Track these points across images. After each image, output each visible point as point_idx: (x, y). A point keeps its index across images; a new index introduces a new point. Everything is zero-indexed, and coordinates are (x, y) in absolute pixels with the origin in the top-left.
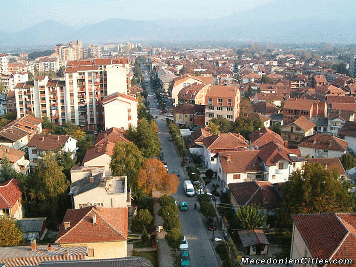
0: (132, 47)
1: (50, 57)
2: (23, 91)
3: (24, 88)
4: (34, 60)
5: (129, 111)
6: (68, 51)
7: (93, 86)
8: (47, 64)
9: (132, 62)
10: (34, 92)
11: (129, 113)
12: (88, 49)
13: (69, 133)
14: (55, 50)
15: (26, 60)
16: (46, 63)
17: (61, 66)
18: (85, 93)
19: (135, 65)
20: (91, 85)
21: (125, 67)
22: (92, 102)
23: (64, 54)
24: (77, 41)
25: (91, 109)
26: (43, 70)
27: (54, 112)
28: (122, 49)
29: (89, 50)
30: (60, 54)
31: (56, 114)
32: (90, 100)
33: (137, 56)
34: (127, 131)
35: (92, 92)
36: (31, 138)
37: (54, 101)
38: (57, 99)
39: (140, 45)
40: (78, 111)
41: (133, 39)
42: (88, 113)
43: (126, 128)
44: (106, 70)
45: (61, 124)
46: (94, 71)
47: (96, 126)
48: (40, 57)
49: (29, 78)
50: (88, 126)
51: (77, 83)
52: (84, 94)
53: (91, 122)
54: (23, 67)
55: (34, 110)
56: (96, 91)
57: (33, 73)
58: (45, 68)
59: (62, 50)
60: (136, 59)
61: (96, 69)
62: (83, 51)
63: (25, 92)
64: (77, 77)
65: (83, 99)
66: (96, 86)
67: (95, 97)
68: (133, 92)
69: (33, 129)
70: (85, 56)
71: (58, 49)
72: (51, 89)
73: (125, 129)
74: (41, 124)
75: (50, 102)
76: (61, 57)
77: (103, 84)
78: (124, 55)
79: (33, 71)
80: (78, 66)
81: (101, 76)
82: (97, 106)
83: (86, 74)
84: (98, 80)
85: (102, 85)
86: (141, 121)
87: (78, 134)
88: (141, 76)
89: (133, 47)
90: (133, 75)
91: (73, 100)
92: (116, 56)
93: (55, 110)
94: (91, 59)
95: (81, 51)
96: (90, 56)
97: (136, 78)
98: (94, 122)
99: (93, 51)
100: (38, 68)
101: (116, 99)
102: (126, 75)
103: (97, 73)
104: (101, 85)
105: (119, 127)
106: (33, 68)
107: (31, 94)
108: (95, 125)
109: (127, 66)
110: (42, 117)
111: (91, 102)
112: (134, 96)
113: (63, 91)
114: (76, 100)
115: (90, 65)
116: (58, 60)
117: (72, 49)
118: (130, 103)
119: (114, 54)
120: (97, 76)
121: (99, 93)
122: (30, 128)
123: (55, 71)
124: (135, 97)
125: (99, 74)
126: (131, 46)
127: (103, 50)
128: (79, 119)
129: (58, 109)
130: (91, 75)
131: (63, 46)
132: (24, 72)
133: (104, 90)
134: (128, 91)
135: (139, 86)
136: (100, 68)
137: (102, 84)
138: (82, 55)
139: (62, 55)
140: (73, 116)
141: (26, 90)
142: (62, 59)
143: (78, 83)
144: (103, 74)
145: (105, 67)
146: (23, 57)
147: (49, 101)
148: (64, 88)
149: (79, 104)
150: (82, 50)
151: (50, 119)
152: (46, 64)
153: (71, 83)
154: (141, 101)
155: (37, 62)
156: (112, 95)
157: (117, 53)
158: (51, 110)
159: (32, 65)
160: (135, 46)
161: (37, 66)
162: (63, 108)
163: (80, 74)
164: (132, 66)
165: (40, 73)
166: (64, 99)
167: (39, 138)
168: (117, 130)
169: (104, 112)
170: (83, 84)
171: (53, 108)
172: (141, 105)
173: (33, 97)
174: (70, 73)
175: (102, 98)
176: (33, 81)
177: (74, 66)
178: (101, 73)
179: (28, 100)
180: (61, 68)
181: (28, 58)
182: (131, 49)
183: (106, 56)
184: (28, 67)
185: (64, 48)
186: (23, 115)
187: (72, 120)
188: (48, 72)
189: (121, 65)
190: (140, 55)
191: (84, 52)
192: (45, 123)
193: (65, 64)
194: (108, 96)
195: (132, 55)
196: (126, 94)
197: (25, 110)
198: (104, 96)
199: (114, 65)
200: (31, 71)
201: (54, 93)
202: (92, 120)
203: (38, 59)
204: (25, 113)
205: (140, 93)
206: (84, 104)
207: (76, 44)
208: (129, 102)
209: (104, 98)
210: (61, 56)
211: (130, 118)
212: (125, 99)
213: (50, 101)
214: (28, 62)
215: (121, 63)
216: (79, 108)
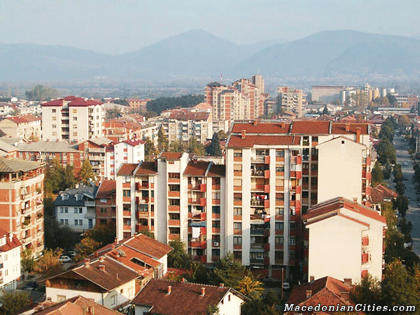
0: (375, 97)
1: (193, 111)
2: (133, 181)
3: (136, 176)
4: (159, 115)
5: (365, 241)
6: (233, 98)
7: (286, 182)
8: (186, 126)
9: (374, 130)
10: (155, 185)
11: (364, 247)
12: (277, 95)
13: (227, 281)
14: (205, 95)
15: (141, 113)
16: (184, 123)
17: (217, 132)
18: (268, 194)
19: (380, 136)
20: (282, 178)
21: (361, 142)
22: (283, 217)
23: (223, 105)
24: (254, 77)
25: (279, 231)
26: (178, 137)
27: (196, 232)
28: (351, 100)
29: (279, 99)
30: (214, 104)
31: (200, 237)
32: (278, 210)
33: (385, 117)
34: (358, 288)
35: (283, 194)
36: (142, 287)
37: (199, 208)
38: (205, 204)
39: (393, 91)
40: (250, 235)
41: (377, 76)
42: (272, 240)
43: (357, 280)
44: (317, 147)
45: (209, 260)
46: (291, 147)
47: (287, 271)
48: (172, 109)
49: (146, 153)
50: (270, 270)
51: (251, 173)
52: (266, 197)
53: (276, 261)
54: (135, 129)
55: (153, 223)
56: (292, 193)
57: (156, 144)
58: (181, 134)
59: (219, 95)
60: (385, 123)
61: (295, 144)
62: (267, 100)
63: (137, 185)
64: (252, 158)
65: (263, 208)
66: (292, 180)
67: (289, 205)
68: (375, 199)
69: (149, 267)
70: (271, 111)
71: (211, 94)
72: (193, 182)
73: (353, 283)
74: (166, 256)
75: (190, 210)
76: (217, 112)
77: (310, 176)
78: (355, 112)
79: (156, 138)
80: (257, 134)
81: (306, 158)
82: (292, 226)
83: (273, 154)
84: (298, 168)
85: (305, 180)
86: (390, 266)
87: (246, 286)
88: (393, 162)
89: (377, 95)
90: (376, 160)
91: (241, 208)
92: (338, 114)
93: (199, 229)
94: (284, 121)
95: (261, 101)
96: (280, 111)
97: (382, 168)
98: (282, 262)
99: (289, 100)
100: (166, 134)
101: (336, 214)
102: (361, 160)
103: (295, 153)
104: (303, 178)
105: (341, 278)
106: (157, 132)
107: (150, 190)
108: (285, 267)
109: (366, 139)
110: (168, 240)
111: (280, 216)
112: (377, 207)
113: (219, 189)
114: (247, 210)
115: (282, 135)
116: (210, 118)
117: (240, 94)
118: (368, 225)
119: (333, 109)
120: (296, 160)
121: (298, 197)
122: (143, 264)
123: (203, 141)
124: (379, 210)
125: (301, 154)
126: (373, 92)
127: (309, 101)
128: (251, 253)
129: (205, 227)
130: (284, 156)
131: (222, 88)
132: (137, 140)
133: (310, 190)
134: (364, 197)
135: (388, 186)
136: (304, 142)
137: (307, 178)
138: (263, 110)
139: (219, 107)
140: (238, 245)
141: (140, 181)
142: (219, 115)
143: (253, 171)
144: (310, 156)
145: (315, 139)
146: (135, 107)
147: (187, 209)
148: (222, 180)
149: (251, 219)
150: (264, 99)
151: (186, 248)
152: (184, 126)
153: (238, 172)
154: (393, 221)
155: (166, 120)
156: (327, 203)
157: (339, 108)
158: (190, 228)
159: (155, 125)
160: (381, 92)
161: (165, 128)
162: (216, 225)
163: (259, 152)
164: (375, 140)
165: (170, 143)
166: (221, 206)
167: (160, 287)
168: (335, 283)
169: (308, 240)
170: (263, 175)
171: (194, 223)
172: (391, 230)
173: (153, 195)
174: (238, 149)
175: (305, 209)
176: (156, 161)
177: (246, 134)
178: (306, 151)
179: (142, 202)
180: (215, 135)
181: (145, 111)
182: (373, 100)
183: (315, 113)
184: (145, 130)
185: (224, 92)
186: (130, 233)
187: (234, 252)
188: (187, 141)
189: (352, 137)
190: (393, 115)
191: (269, 102)
192: (174, 255)
193: (226, 127)
194: (319, 206)
195: (376, 113)
196: (359, 201)
197: (133, 223)
198: (309, 205)
199: (336, 136)
200: (151, 139)
201: (200, 191)
202: (279, 255)
203: (167, 114)
204: (133, 231)
205: (390, 201)
206: (263, 219)
207: (251, 83)
208: (365, 221)
209: (309, 209)
210: (217, 108)
211: (365, 258)
212: (358, 214)
213: (190, 207)
214: (146, 119)
215: (351, 132)
216: (251, 228)
